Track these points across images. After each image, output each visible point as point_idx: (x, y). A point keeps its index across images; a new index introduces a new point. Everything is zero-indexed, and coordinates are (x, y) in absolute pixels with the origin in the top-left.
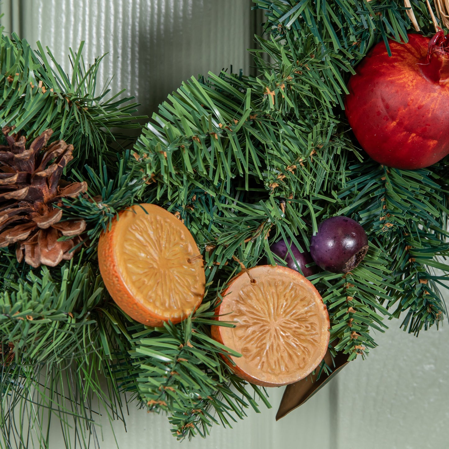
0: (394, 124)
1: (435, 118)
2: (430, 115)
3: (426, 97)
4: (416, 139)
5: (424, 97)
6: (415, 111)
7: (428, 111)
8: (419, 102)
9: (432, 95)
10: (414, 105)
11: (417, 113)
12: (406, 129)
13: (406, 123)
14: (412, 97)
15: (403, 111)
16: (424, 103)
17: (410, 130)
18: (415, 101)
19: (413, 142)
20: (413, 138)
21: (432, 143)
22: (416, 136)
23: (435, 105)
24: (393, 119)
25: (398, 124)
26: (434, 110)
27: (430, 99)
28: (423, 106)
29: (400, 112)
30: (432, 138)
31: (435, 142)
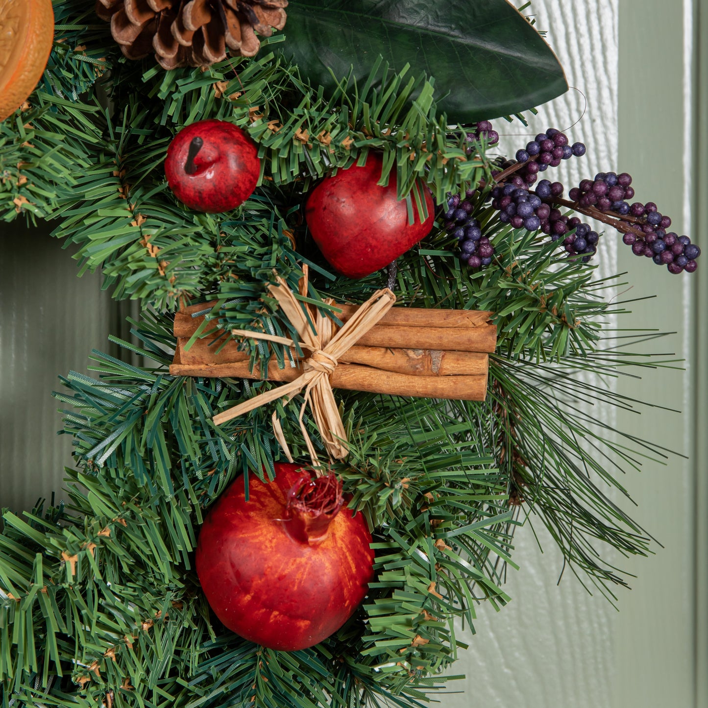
0: (248, 597)
1: (303, 592)
2: (296, 588)
3: (290, 564)
4: (280, 618)
5: (287, 563)
6: (275, 583)
7: (293, 583)
8: (279, 570)
9: (298, 560)
10: (273, 575)
11: (278, 585)
12: (264, 605)
13: (264, 597)
14: (270, 564)
15: (258, 582)
16: (286, 572)
17: (271, 607)
18: (274, 570)
19: (276, 622)
20: (276, 617)
21: (303, 624)
22: (280, 614)
23: (303, 574)
24: (247, 592)
25: (253, 597)
26: (300, 582)
27: (294, 566)
28: (285, 576)
29: (254, 583)
30: (303, 617)
31: (307, 622)
